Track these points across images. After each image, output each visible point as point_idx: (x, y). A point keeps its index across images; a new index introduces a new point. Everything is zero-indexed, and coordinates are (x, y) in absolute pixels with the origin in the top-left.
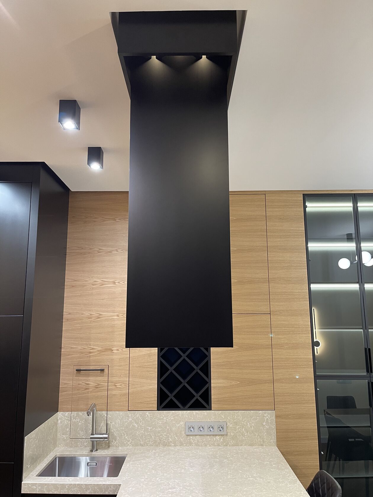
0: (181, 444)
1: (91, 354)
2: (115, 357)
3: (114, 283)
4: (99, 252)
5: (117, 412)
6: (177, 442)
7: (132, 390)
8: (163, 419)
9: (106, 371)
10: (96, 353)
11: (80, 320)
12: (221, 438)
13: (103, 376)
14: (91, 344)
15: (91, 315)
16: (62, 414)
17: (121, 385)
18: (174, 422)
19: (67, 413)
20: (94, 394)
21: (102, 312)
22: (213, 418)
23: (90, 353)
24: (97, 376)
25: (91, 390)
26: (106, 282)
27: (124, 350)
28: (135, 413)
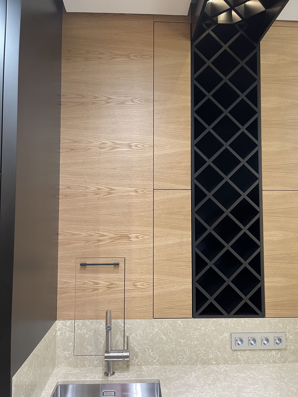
0: (226, 362)
1: (100, 243)
2: (133, 246)
3: (130, 146)
4: (108, 103)
5: (138, 320)
6: (220, 359)
7: (157, 291)
8: (200, 329)
9: (122, 265)
10: (107, 242)
11: (84, 196)
12: (278, 353)
13: (118, 273)
14: (99, 229)
15: (99, 189)
16: (62, 323)
17: (142, 284)
18: (215, 334)
19: (69, 322)
20: (106, 296)
21: (114, 186)
22: (267, 328)
23: (99, 241)
24: (109, 272)
25: (101, 291)
26: (119, 144)
27: (146, 237)
28: (163, 321)
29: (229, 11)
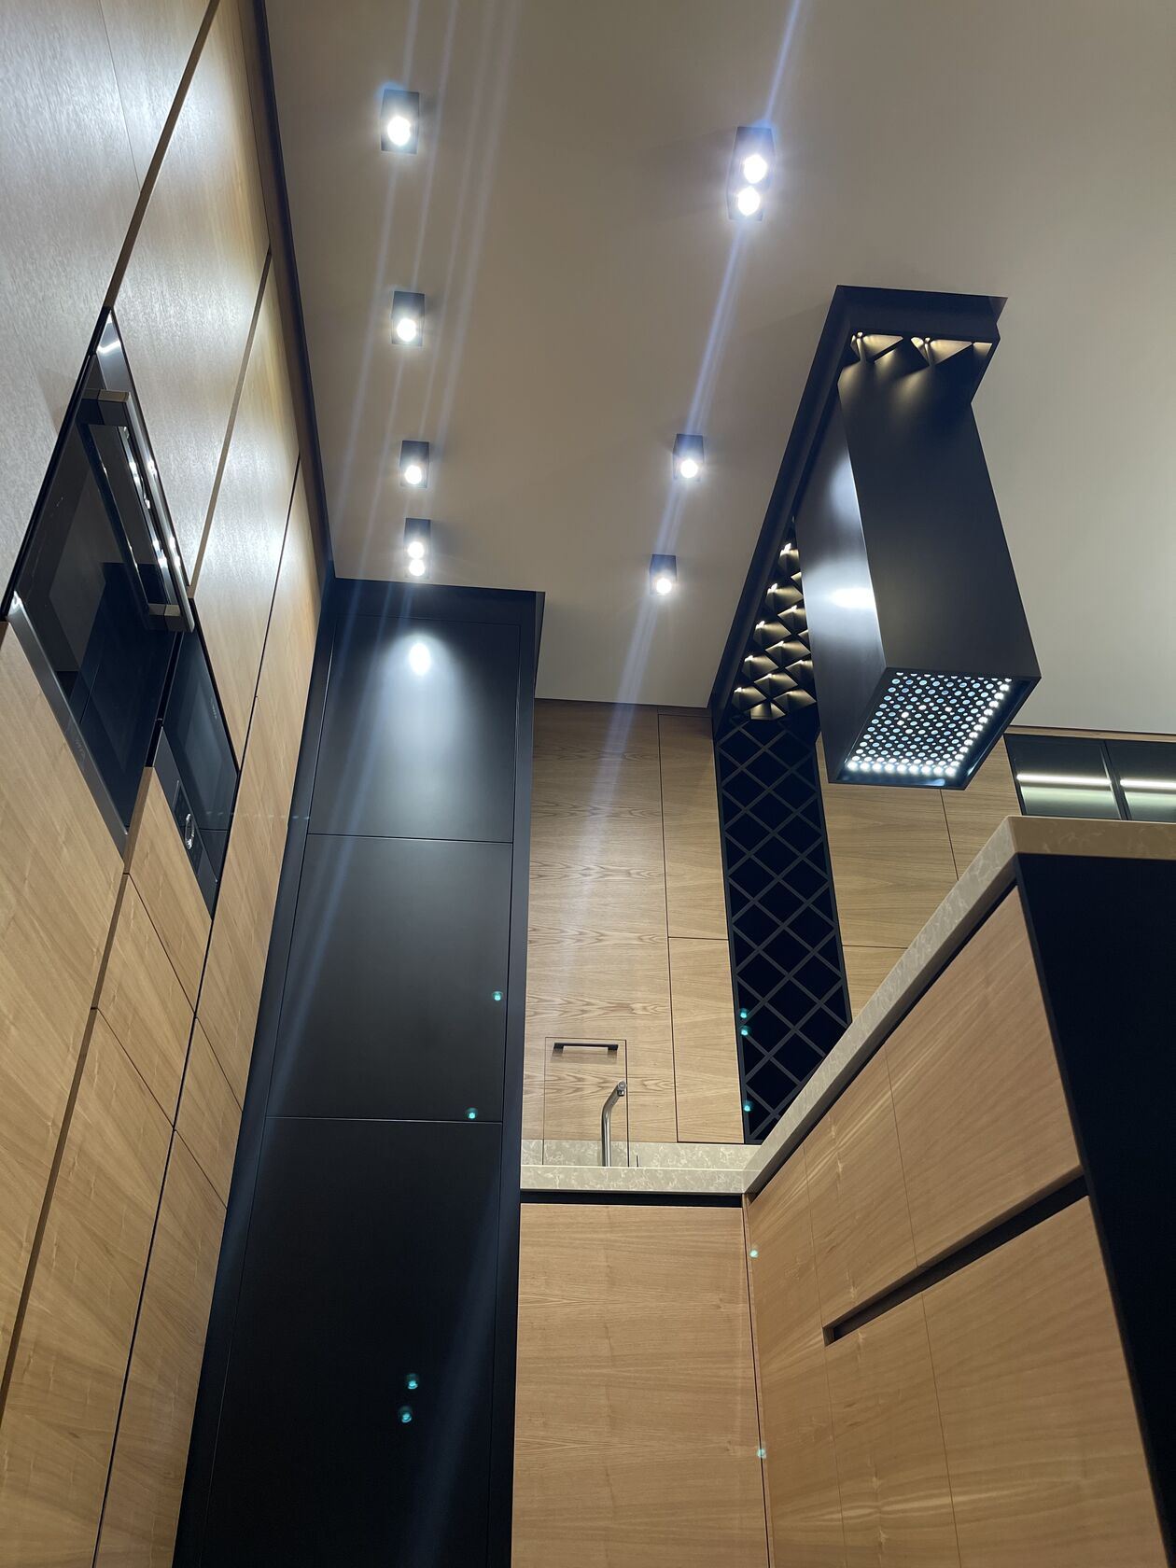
1: (585, 1015)
2: (639, 1023)
3: (628, 874)
4: (593, 814)
5: (652, 1144)
7: (682, 1095)
9: (620, 1051)
10: (596, 1014)
13: (615, 1063)
14: (584, 993)
15: (581, 934)
17: (656, 1084)
19: (534, 1143)
20: (595, 1101)
23: (584, 1012)
24: (601, 1059)
25: (587, 1092)
26: (612, 871)
27: (659, 1009)
28: (694, 1147)
29: (766, 704)
